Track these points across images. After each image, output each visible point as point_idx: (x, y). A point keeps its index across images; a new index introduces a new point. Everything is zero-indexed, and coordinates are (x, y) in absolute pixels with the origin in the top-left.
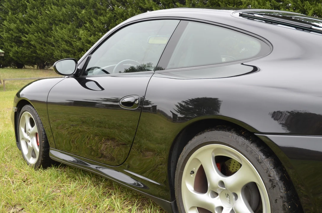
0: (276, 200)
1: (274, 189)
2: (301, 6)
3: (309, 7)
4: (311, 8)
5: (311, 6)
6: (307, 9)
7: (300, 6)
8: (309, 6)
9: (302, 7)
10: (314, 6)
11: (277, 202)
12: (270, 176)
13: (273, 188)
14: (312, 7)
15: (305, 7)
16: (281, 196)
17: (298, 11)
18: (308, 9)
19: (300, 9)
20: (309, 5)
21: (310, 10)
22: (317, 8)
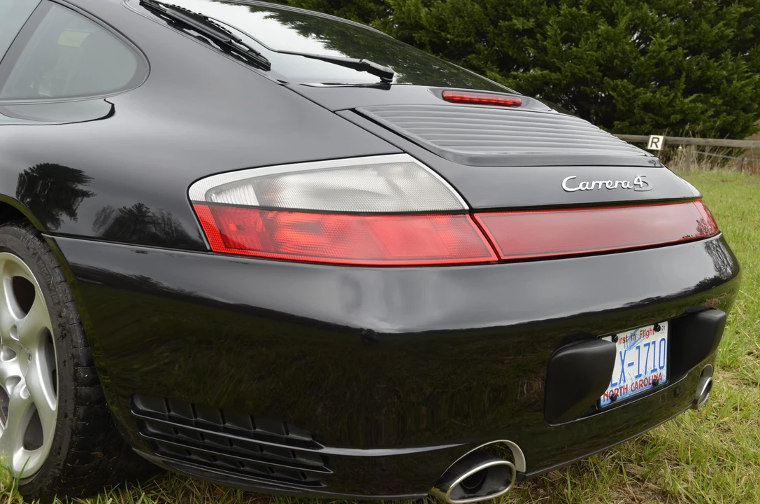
0: (65, 362)
1: (64, 340)
2: (607, 5)
3: (623, 10)
4: (627, 13)
5: (627, 8)
6: (617, 13)
7: (604, 4)
8: (622, 7)
9: (607, 7)
10: (634, 7)
11: (65, 365)
12: (60, 316)
13: (63, 338)
14: (628, 10)
15: (613, 8)
16: (72, 355)
17: (597, 15)
18: (619, 13)
19: (602, 11)
20: (623, 5)
21: (625, 15)
22: (639, 14)
